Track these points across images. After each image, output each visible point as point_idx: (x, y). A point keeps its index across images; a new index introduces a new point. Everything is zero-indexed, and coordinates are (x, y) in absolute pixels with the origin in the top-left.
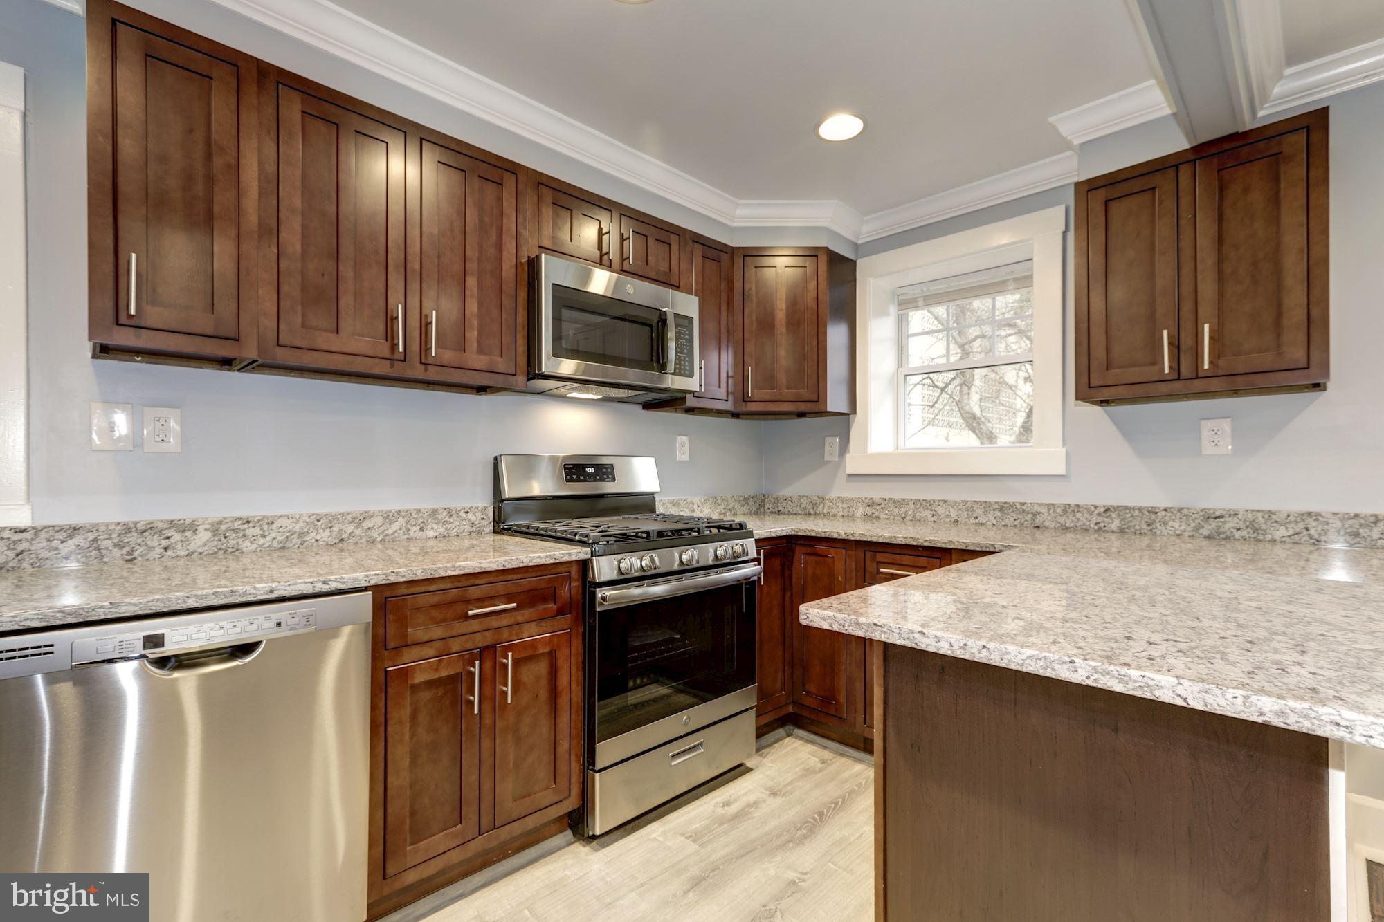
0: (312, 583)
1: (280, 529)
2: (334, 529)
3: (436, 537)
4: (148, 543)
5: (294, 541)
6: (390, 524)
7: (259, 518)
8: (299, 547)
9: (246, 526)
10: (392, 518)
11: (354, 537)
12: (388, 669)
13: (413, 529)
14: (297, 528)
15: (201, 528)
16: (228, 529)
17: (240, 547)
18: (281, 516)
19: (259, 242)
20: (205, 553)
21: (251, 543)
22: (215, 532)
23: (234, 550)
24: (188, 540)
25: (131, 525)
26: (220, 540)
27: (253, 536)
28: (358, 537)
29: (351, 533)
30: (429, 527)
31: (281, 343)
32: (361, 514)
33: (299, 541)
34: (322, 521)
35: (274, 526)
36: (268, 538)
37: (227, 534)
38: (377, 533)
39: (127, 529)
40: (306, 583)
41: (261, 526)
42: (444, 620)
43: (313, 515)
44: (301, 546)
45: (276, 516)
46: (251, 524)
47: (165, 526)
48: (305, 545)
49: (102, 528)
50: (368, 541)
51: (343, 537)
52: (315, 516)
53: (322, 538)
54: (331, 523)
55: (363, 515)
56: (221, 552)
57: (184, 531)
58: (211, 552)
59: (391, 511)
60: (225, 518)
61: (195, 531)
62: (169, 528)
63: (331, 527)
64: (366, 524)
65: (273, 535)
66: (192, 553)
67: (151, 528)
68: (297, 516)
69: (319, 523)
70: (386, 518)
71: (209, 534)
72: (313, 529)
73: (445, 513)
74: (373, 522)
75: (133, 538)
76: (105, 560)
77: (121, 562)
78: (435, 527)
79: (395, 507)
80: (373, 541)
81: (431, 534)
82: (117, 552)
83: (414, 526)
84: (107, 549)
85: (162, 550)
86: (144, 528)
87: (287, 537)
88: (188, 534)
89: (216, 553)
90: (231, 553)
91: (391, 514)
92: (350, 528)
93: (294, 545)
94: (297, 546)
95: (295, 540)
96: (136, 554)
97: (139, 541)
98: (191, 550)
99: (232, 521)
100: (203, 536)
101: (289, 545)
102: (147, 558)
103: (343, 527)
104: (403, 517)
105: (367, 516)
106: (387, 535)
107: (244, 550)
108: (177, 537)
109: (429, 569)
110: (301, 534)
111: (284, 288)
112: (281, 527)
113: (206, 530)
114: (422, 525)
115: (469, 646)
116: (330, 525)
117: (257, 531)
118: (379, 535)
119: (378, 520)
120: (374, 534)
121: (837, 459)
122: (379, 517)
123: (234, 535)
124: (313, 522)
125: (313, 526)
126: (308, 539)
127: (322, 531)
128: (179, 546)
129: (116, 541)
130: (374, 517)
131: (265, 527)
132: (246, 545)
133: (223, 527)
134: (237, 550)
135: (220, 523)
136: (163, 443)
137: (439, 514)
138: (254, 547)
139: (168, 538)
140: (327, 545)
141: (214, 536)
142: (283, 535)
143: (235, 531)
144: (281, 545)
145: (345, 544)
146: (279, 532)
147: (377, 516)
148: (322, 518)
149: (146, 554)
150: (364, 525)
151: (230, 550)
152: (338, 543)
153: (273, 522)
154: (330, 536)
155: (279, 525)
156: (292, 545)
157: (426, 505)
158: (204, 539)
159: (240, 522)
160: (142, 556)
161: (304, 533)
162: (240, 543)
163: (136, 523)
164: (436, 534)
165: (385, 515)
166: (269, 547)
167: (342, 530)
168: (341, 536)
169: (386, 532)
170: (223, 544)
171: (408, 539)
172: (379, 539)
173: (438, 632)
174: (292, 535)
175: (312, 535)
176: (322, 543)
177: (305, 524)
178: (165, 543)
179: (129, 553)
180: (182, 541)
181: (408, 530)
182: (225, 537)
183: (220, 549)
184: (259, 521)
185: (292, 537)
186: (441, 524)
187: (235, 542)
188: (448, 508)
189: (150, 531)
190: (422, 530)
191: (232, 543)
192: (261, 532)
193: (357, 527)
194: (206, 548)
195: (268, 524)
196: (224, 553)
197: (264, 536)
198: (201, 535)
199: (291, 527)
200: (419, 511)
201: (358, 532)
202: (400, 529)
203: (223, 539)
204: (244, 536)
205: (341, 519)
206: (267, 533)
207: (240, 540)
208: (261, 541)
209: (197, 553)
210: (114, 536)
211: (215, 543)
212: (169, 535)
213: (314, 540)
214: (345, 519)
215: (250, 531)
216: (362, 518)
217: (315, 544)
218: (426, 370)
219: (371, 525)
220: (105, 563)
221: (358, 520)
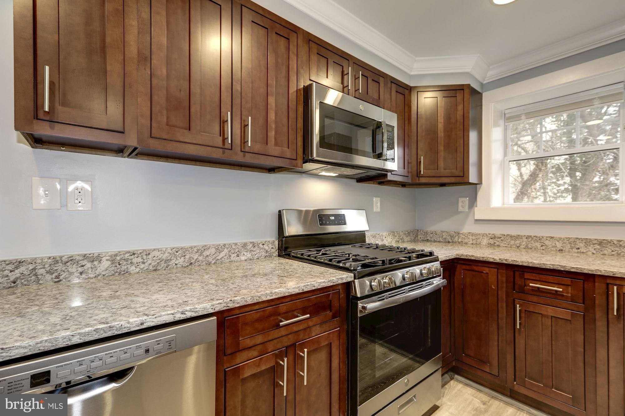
0: (173, 314)
1: (154, 258)
2: (187, 257)
3: (246, 260)
4: (70, 270)
5: (162, 266)
6: (220, 253)
7: (140, 251)
8: (165, 269)
9: (133, 257)
10: (221, 249)
11: (198, 262)
12: (226, 370)
13: (233, 255)
14: (164, 257)
15: (104, 259)
16: (121, 259)
17: (129, 270)
18: (154, 250)
19: (138, 65)
20: (107, 275)
21: (136, 267)
22: (113, 261)
23: (125, 272)
24: (95, 267)
25: (58, 259)
26: (116, 266)
27: (137, 263)
28: (201, 262)
29: (197, 259)
30: (242, 254)
31: (153, 135)
32: (202, 247)
33: (165, 265)
34: (179, 252)
35: (150, 256)
36: (146, 264)
37: (121, 263)
38: (212, 258)
39: (56, 261)
40: (168, 315)
41: (142, 256)
42: (264, 329)
43: (174, 248)
44: (166, 268)
45: (151, 250)
46: (136, 256)
47: (81, 258)
48: (169, 268)
49: (39, 261)
50: (206, 264)
51: (192, 262)
52: (175, 249)
53: (179, 263)
54: (185, 253)
55: (204, 248)
56: (117, 274)
57: (93, 261)
58: (110, 274)
59: (220, 245)
60: (119, 252)
61: (100, 261)
62: (83, 260)
63: (185, 256)
64: (206, 253)
65: (149, 262)
66: (98, 275)
67: (71, 260)
68: (164, 249)
69: (178, 254)
70: (217, 249)
71: (109, 263)
72: (174, 257)
73: (251, 245)
74: (209, 252)
75: (60, 267)
76: (41, 282)
77: (52, 283)
78: (245, 254)
79: (222, 242)
80: (209, 264)
81: (243, 258)
82: (49, 277)
83: (233, 253)
84: (42, 275)
85: (79, 274)
86: (67, 260)
87: (158, 263)
88: (96, 263)
89: (113, 275)
90: (123, 274)
91: (220, 247)
92: (196, 257)
93: (162, 268)
94: (164, 268)
95: (163, 264)
96: (61, 278)
97: (63, 269)
98: (98, 273)
99: (123, 254)
100: (106, 264)
101: (159, 268)
102: (69, 279)
103: (192, 256)
104: (227, 248)
105: (206, 248)
106: (218, 260)
107: (131, 272)
108: (89, 265)
110: (167, 261)
111: (155, 98)
112: (154, 257)
113: (107, 260)
114: (238, 253)
115: (279, 346)
116: (184, 254)
117: (140, 260)
118: (213, 260)
119: (213, 251)
120: (210, 259)
121: (467, 210)
122: (213, 249)
123: (125, 263)
124: (173, 253)
125: (173, 256)
126: (171, 264)
127: (179, 258)
128: (90, 271)
129: (48, 269)
130: (210, 249)
131: (145, 257)
132: (133, 269)
133: (118, 258)
134: (127, 272)
135: (116, 255)
136: (80, 204)
137: (248, 246)
138: (138, 270)
139: (83, 266)
140: (183, 267)
141: (112, 264)
142: (156, 262)
143: (125, 260)
144: (155, 268)
145: (193, 266)
146: (153, 260)
147: (212, 248)
148: (179, 250)
149: (68, 278)
150: (204, 254)
151: (123, 272)
152: (189, 265)
153: (149, 254)
154: (184, 261)
155: (153, 256)
156: (161, 268)
157: (240, 240)
158: (106, 266)
159: (129, 254)
160: (65, 279)
161: (168, 260)
162: (129, 268)
163: (61, 257)
164: (246, 258)
165: (217, 247)
166: (147, 270)
167: (191, 257)
168: (191, 261)
169: (217, 258)
170: (118, 269)
171: (230, 261)
172: (213, 262)
173: (259, 339)
174: (161, 261)
175: (173, 261)
176: (179, 266)
177: (169, 254)
178: (80, 269)
179: (57, 277)
180: (92, 268)
181: (230, 256)
182: (119, 264)
183: (117, 272)
184: (141, 253)
185: (161, 263)
186: (249, 252)
187: (126, 267)
188: (253, 242)
189: (70, 262)
190: (238, 256)
191: (124, 268)
192: (142, 260)
193: (200, 255)
194: (107, 272)
195: (147, 255)
196: (119, 274)
197: (143, 263)
198: (104, 263)
199: (160, 257)
200: (236, 244)
201: (201, 258)
202: (225, 256)
203: (118, 266)
204: (131, 263)
205: (190, 250)
206: (145, 261)
207: (129, 266)
208: (142, 266)
209: (101, 275)
210: (46, 266)
211: (113, 268)
212: (84, 264)
213: (174, 264)
214: (193, 251)
215: (135, 260)
216: (203, 249)
217: (175, 267)
218: (244, 156)
219: (208, 254)
220: (41, 284)
221: (201, 251)
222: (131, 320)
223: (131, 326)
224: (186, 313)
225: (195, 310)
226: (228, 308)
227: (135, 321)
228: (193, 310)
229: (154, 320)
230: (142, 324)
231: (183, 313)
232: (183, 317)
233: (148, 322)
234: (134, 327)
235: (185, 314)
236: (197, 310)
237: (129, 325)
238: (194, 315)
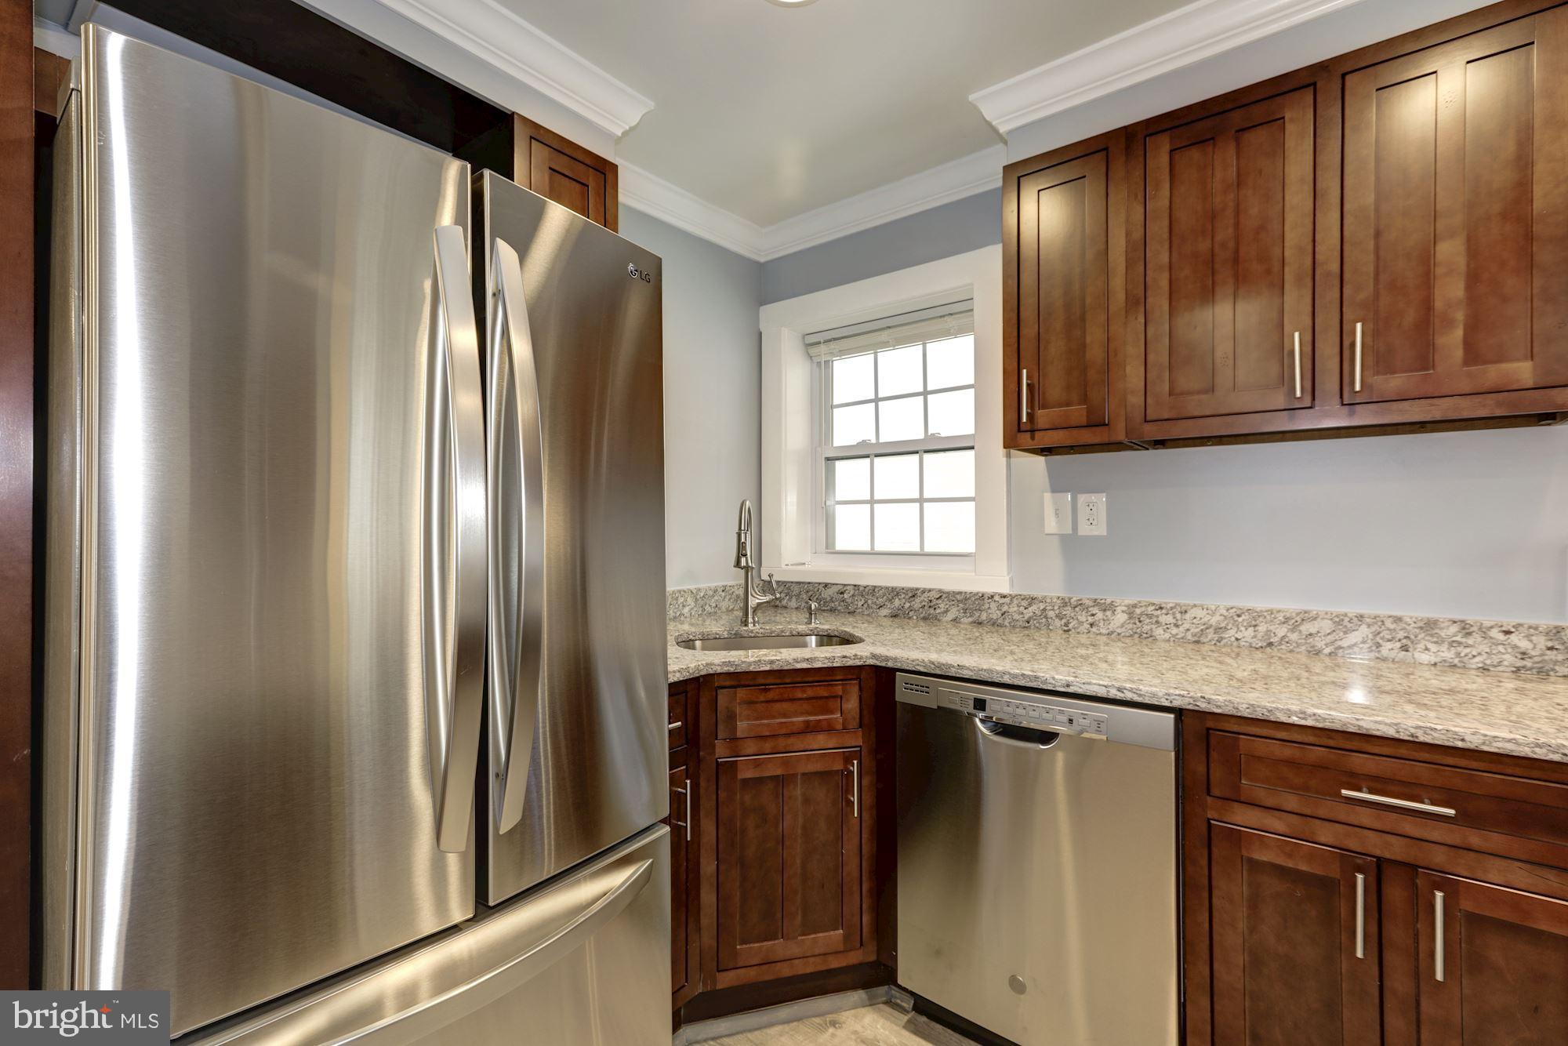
0: (1106, 687)
1: (1194, 621)
2: (1260, 628)
3: (1435, 664)
4: (1079, 617)
5: (1210, 637)
6: (1345, 633)
7: (1171, 605)
8: (1215, 644)
9: (1159, 612)
10: (1349, 625)
11: (1287, 643)
13: (1389, 645)
14: (1214, 621)
15: (1119, 609)
16: (1141, 614)
17: (1154, 634)
18: (1195, 606)
19: (1126, 317)
20: (1123, 634)
21: (1164, 631)
22: (1131, 615)
23: (1148, 635)
24: (1108, 620)
25: (1067, 600)
26: (1135, 624)
27: (1166, 624)
28: (1294, 644)
29: (1283, 637)
30: (1421, 646)
31: (1148, 418)
32: (1298, 614)
33: (1216, 637)
34: (1243, 617)
35: (1187, 616)
36: (1181, 629)
37: (1142, 619)
38: (1324, 642)
39: (1065, 603)
40: (1100, 685)
41: (1174, 614)
43: (1232, 608)
44: (1218, 644)
45: (1189, 605)
46: (1164, 611)
47: (1091, 604)
48: (1222, 643)
49: (1048, 600)
50: (1309, 652)
51: (1272, 640)
52: (1234, 610)
53: (1244, 637)
54: (1256, 621)
55: (1301, 615)
56: (1136, 636)
57: (1105, 610)
58: (1128, 634)
59: (1346, 615)
60: (1140, 602)
61: (1114, 612)
62: (1094, 606)
63: (1255, 626)
64: (1307, 628)
65: (1186, 626)
66: (1112, 632)
67: (1081, 604)
68: (1213, 608)
69: (1240, 619)
70: (1339, 623)
71: (1125, 616)
72: (1233, 624)
73: (1454, 629)
74: (1317, 626)
75: (1068, 611)
76: (1051, 627)
77: (1061, 632)
78: (1433, 647)
79: (1352, 610)
80: (1318, 653)
81: (1425, 658)
82: (1058, 623)
83: (1389, 640)
84: (1051, 618)
85: (1089, 626)
86: (1075, 603)
87: (1202, 630)
88: (1109, 613)
89: (1131, 636)
90: (1146, 638)
91: (1347, 619)
92: (1282, 631)
93: (1210, 641)
94: (1214, 642)
95: (1211, 634)
96: (1071, 626)
97: (1072, 615)
98: (1111, 629)
99: (1145, 605)
100: (1121, 617)
101: (1203, 639)
102: (1079, 630)
103: (1272, 628)
104: (1369, 626)
105: (1307, 617)
106: (1340, 648)
107: (1157, 637)
108: (1100, 615)
109: (1259, 707)
110: (1217, 630)
112: (1195, 618)
113: (1123, 612)
114: (1404, 641)
115: (1353, 844)
116: (1254, 623)
117: (1170, 619)
118: (1327, 645)
119: (1326, 625)
120: (1319, 643)
122: (1326, 621)
123: (1148, 621)
124: (1232, 617)
125: (1232, 622)
126: (1227, 636)
127: (1243, 629)
128: (1101, 624)
129: (1057, 612)
130: (1319, 620)
131: (1178, 616)
132: (1159, 632)
133: (1138, 611)
134: (1151, 636)
135: (1135, 606)
136: (1091, 526)
137: (1441, 629)
138: (1167, 636)
139: (1093, 615)
140: (1251, 647)
141: (1130, 618)
142: (1197, 628)
143: (1150, 616)
144: (1196, 639)
145: (1275, 649)
146: (1193, 624)
147: (1323, 619)
148: (1243, 613)
149: (1078, 628)
150: (1302, 628)
151: (1145, 635)
152: (1266, 647)
153: (1186, 612)
154: (1255, 637)
155: (1193, 616)
156: (1208, 640)
157: (1414, 612)
158: (1122, 621)
159: (1153, 608)
160: (1074, 628)
161: (1221, 628)
162: (1154, 630)
163: (1070, 599)
164: (1433, 660)
165: (1337, 620)
166: (1182, 638)
167: (1271, 631)
168: (1269, 639)
169: (1339, 643)
170: (1138, 628)
171: (1378, 658)
172: (1327, 651)
173: (1291, 802)
174: (1207, 628)
175: (1232, 632)
176: (1244, 643)
177: (1222, 617)
178: (1091, 620)
179: (1066, 625)
180: (1104, 620)
181: (1378, 645)
182: (1140, 622)
183: (1136, 633)
184: (1172, 608)
185: (1208, 631)
186: (1446, 645)
187: (1149, 627)
188: (1462, 621)
189: (1079, 607)
190: (1405, 649)
191: (1146, 628)
192: (1174, 621)
193: (1293, 630)
194: (1123, 630)
195: (1182, 613)
196: (1139, 637)
197: (1177, 626)
198: (1119, 616)
199: (1206, 619)
200: (1398, 620)
201: (1294, 637)
202: (1364, 642)
203: (1138, 623)
204: (1157, 622)
205: (1268, 617)
206: (1180, 623)
207: (1154, 626)
208: (1174, 631)
209: (1115, 634)
210: (1056, 608)
211: (1131, 626)
212: (1094, 612)
213: (1233, 639)
214: (1275, 618)
215: (1163, 619)
216: (1298, 619)
217: (1235, 644)
219: (1313, 631)
220: (1051, 630)
221: (1294, 622)
222: (1056, 677)
223: (1057, 684)
224: (1125, 691)
225: (1138, 692)
226: (1196, 708)
227: (1061, 680)
228: (1134, 691)
229: (1082, 686)
230: (1068, 686)
231: (1119, 690)
232: (1120, 696)
233: (1074, 685)
234: (1059, 686)
235: (1123, 692)
236: (1142, 693)
237: (1054, 682)
238: (1137, 699)
